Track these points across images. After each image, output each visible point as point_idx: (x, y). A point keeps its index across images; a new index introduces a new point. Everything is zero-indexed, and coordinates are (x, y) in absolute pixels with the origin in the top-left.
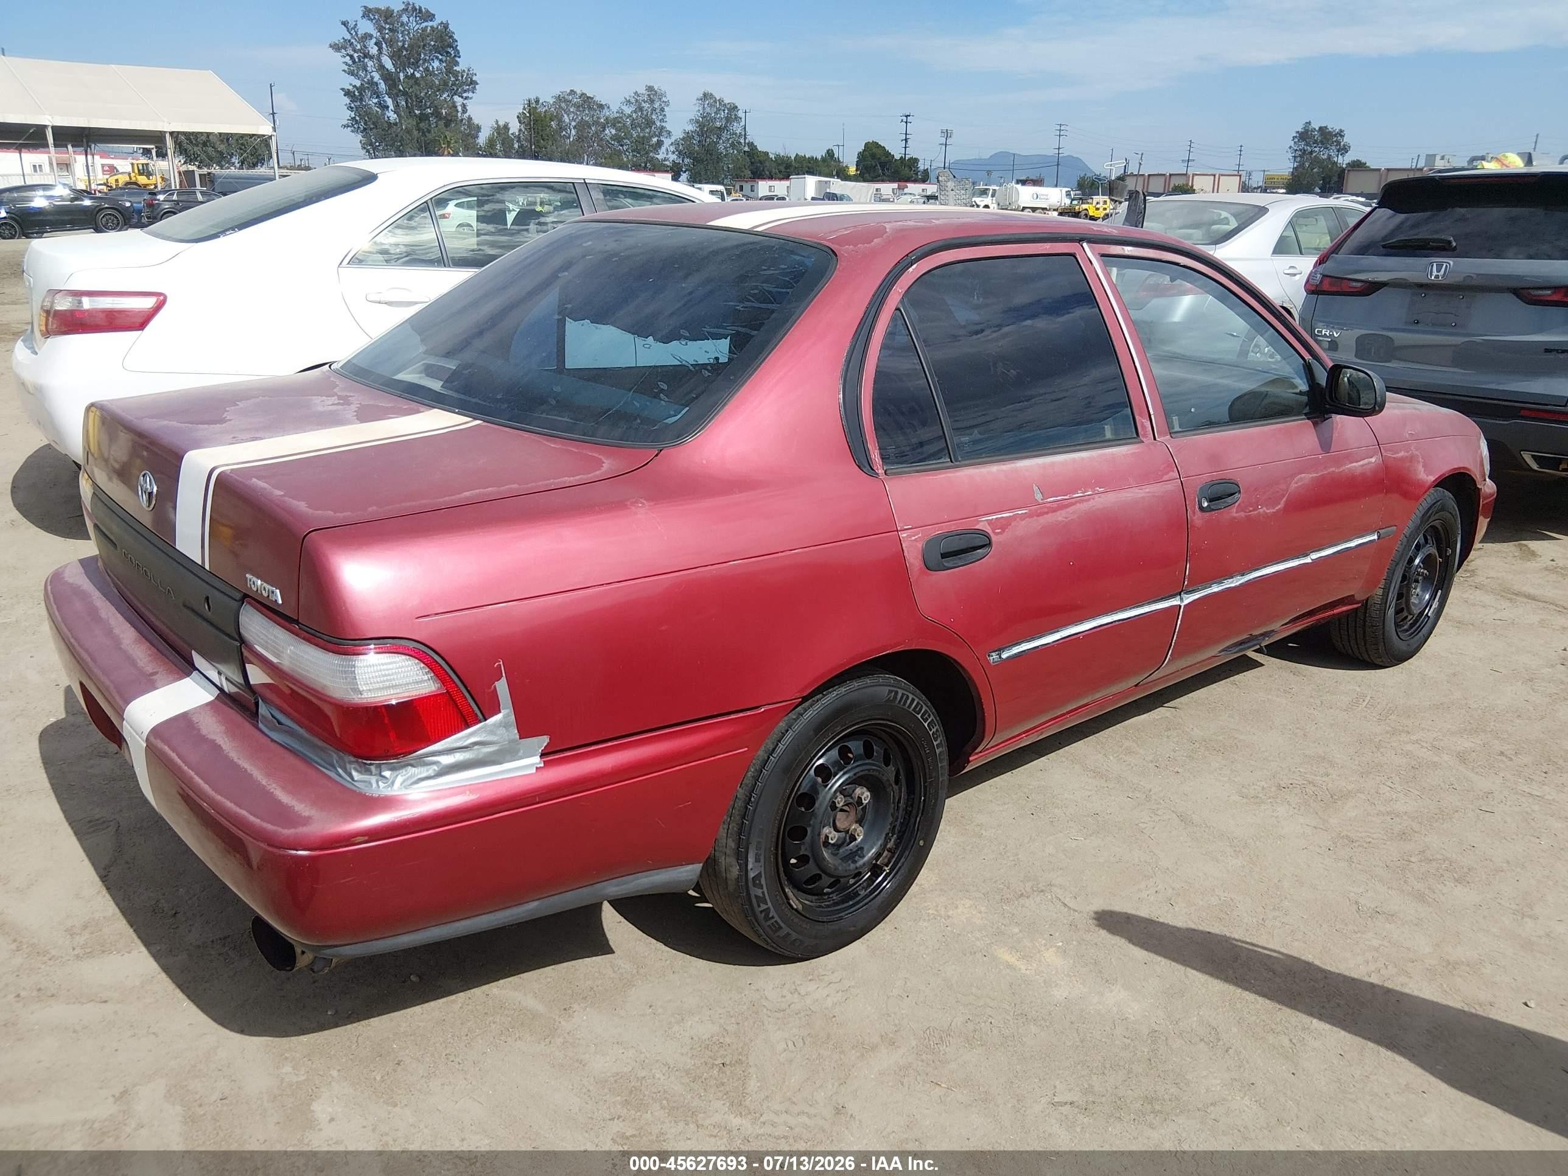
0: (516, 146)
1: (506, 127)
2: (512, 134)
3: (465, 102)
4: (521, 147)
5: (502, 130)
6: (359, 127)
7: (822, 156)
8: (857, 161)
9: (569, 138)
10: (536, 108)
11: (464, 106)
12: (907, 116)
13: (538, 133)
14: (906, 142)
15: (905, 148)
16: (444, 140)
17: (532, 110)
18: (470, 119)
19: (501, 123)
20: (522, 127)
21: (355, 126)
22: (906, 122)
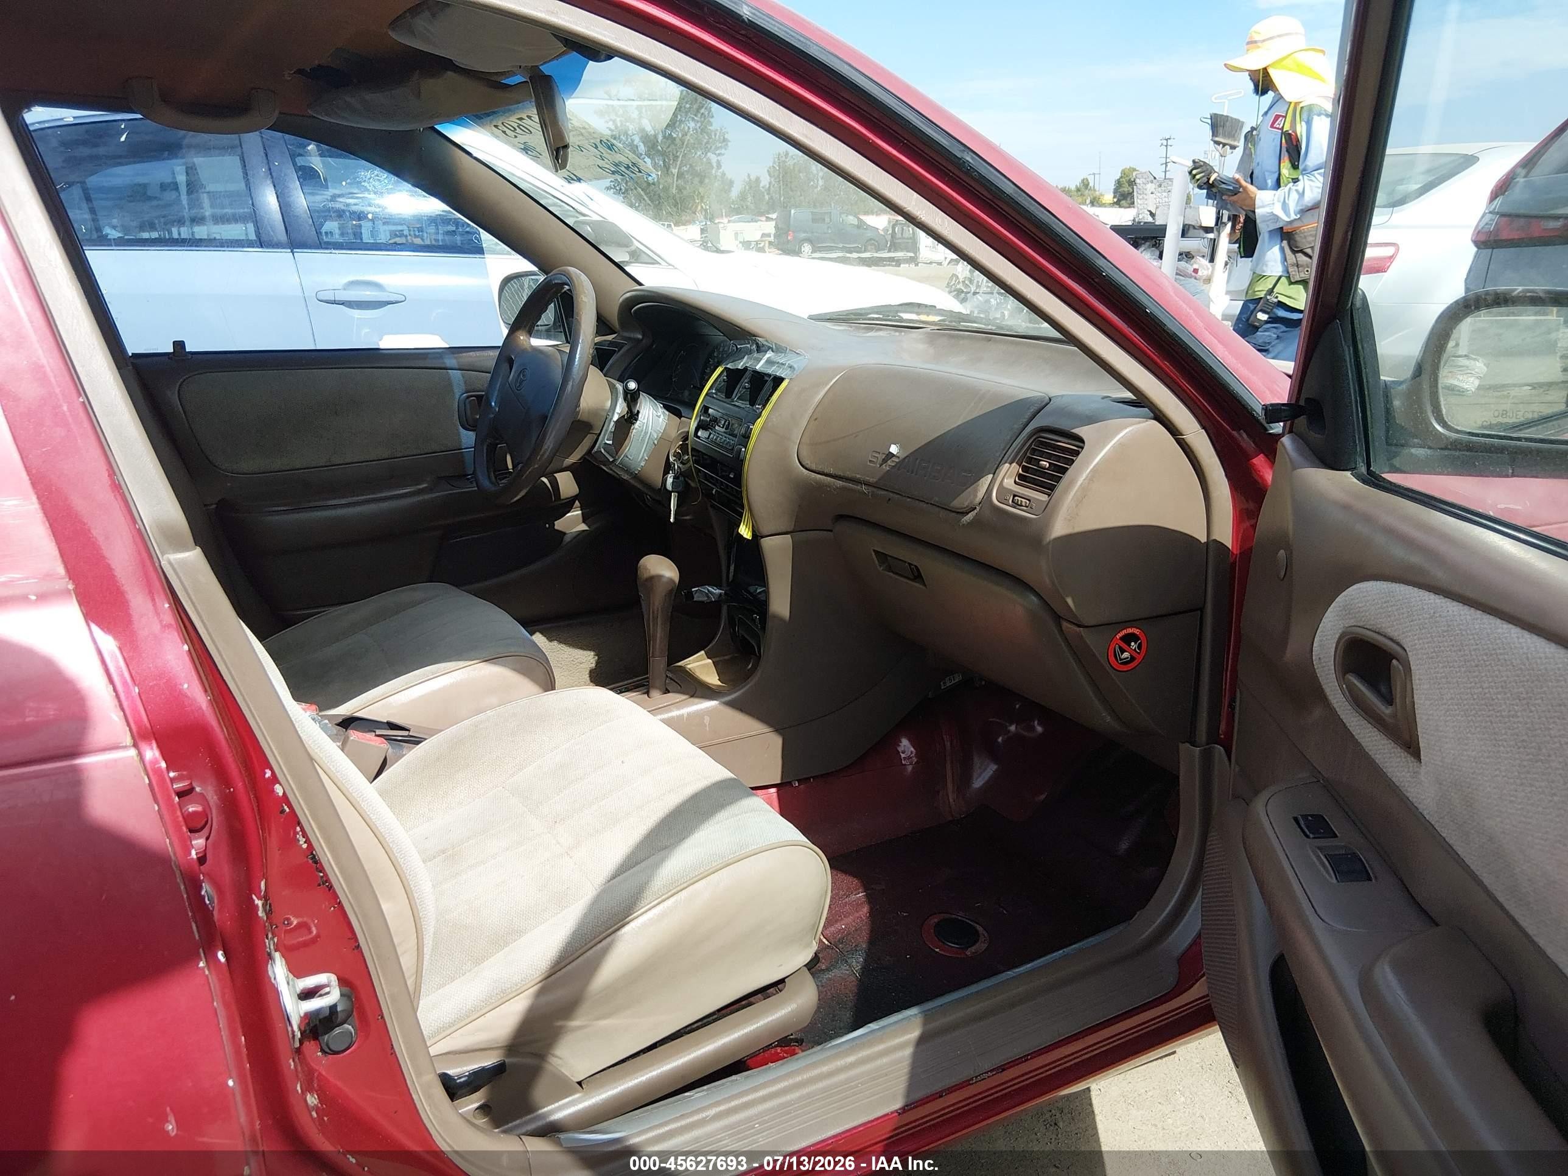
0: (767, 197)
1: (758, 180)
2: (763, 187)
3: (719, 158)
4: (771, 198)
5: (753, 185)
6: (621, 189)
7: (1077, 186)
8: (1115, 189)
9: (817, 187)
10: (784, 162)
11: (718, 162)
12: (1167, 140)
13: (787, 185)
14: (1166, 166)
15: (1165, 172)
16: (698, 196)
17: (781, 164)
18: (724, 174)
19: (753, 178)
20: (772, 180)
21: (618, 188)
22: (1166, 146)
